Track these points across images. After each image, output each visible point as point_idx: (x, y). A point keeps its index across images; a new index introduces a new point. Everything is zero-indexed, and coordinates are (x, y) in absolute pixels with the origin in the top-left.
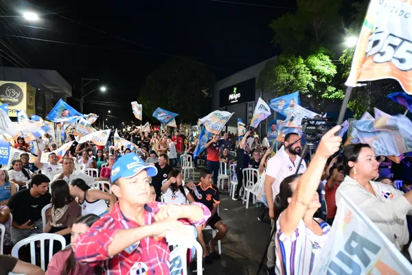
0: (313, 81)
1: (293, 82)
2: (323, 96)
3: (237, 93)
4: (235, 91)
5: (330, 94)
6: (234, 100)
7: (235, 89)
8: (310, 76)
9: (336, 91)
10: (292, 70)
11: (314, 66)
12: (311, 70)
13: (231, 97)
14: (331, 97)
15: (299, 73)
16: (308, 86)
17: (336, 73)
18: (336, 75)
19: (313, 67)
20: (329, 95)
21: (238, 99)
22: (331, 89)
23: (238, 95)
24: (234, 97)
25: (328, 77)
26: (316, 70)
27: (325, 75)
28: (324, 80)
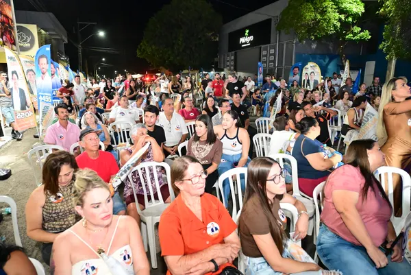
0: (340, 20)
1: (319, 21)
2: (347, 37)
3: (249, 35)
4: (246, 34)
5: (355, 34)
6: (246, 43)
7: (247, 31)
8: (337, 15)
9: (361, 32)
10: (318, 8)
11: (342, 3)
12: (339, 8)
13: (242, 40)
14: (356, 38)
15: (326, 11)
16: (335, 26)
17: (363, 11)
18: (363, 14)
19: (340, 5)
20: (354, 37)
21: (250, 42)
22: (357, 29)
23: (251, 38)
24: (246, 40)
25: (355, 16)
26: (344, 8)
27: (352, 15)
28: (350, 19)
